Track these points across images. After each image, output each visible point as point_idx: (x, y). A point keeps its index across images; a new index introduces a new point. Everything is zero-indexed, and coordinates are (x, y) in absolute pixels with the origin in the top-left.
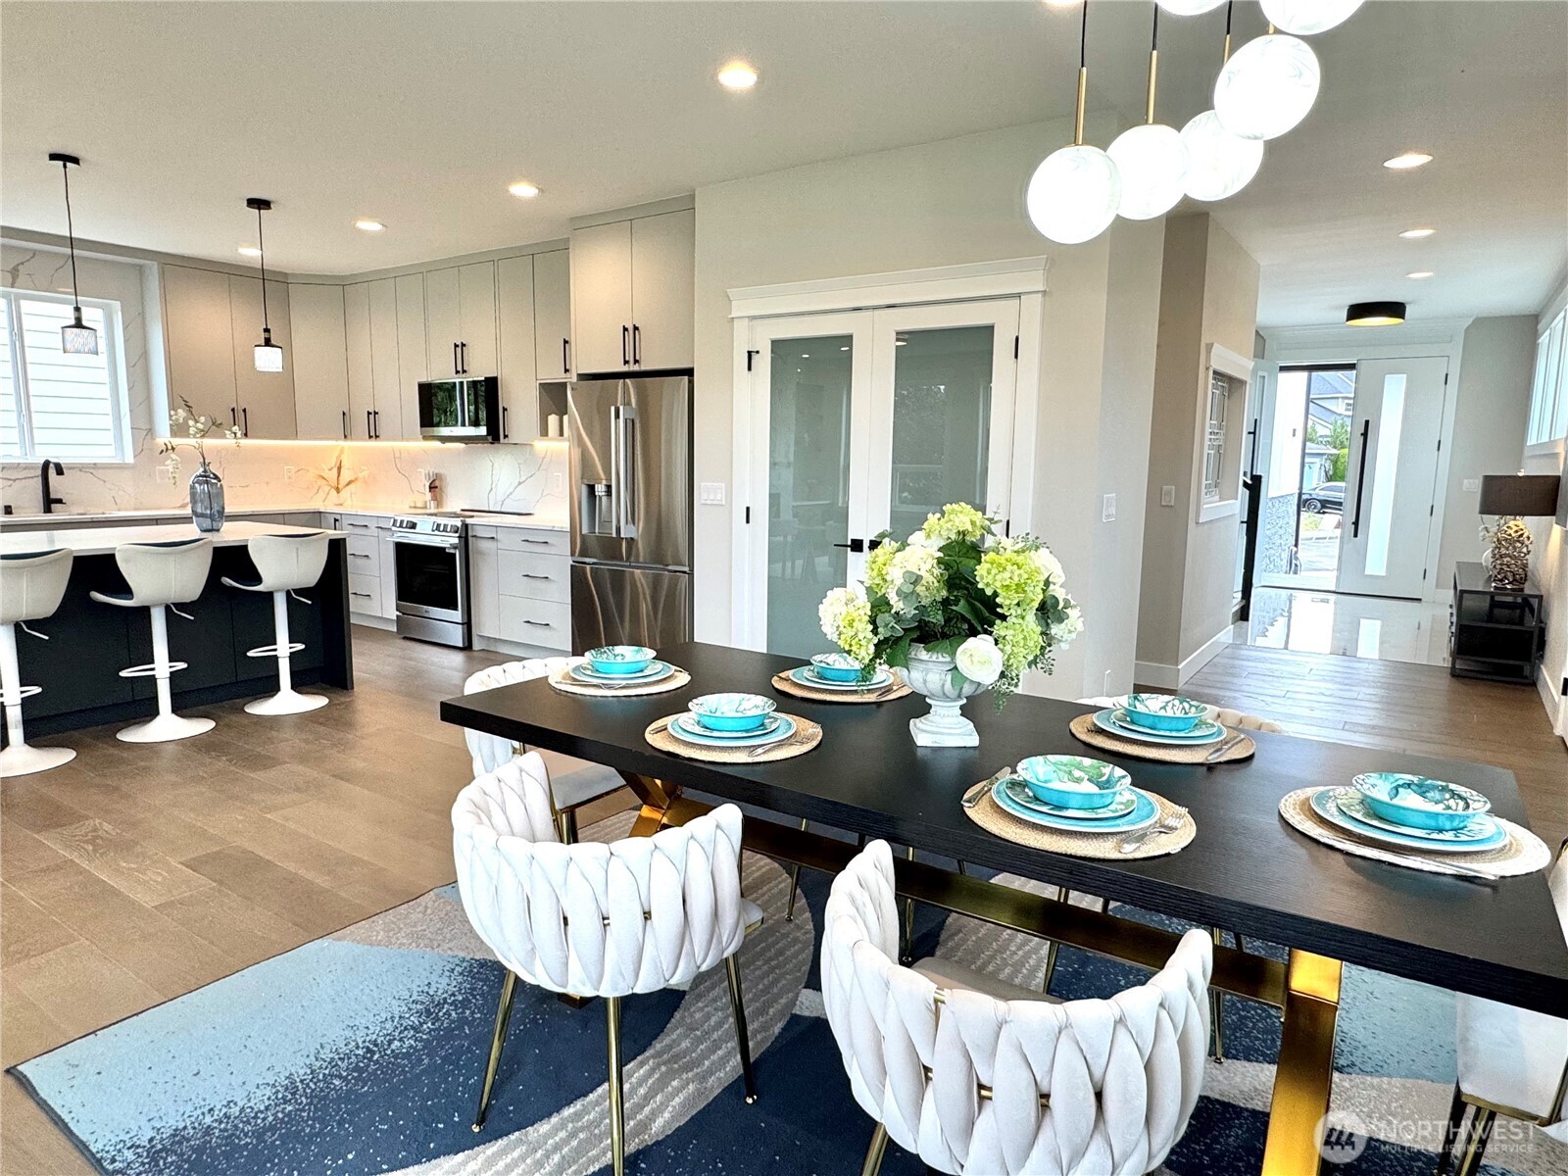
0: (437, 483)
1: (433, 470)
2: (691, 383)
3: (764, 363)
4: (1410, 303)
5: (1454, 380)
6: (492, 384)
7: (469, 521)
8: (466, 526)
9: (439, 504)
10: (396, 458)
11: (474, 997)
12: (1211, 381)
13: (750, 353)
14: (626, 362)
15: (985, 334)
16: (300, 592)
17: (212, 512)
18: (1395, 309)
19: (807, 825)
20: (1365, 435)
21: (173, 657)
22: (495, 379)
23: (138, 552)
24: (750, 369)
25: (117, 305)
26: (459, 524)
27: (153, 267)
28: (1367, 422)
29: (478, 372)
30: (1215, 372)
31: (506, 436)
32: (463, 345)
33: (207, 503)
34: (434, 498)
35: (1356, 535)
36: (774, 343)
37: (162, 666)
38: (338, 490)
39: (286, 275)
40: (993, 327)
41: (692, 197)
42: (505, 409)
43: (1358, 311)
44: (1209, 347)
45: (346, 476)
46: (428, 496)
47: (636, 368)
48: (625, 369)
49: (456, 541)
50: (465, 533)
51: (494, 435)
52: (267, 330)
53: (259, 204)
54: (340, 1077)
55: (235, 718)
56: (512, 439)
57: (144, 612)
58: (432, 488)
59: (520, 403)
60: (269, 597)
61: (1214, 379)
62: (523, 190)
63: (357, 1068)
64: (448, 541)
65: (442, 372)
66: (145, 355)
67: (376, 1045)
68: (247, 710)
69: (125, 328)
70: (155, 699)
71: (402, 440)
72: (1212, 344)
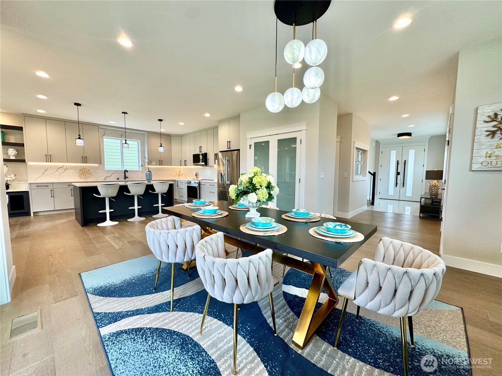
0: (197, 174)
1: (196, 172)
2: (239, 152)
3: (253, 147)
4: (413, 133)
5: (426, 150)
6: (206, 154)
7: (200, 181)
8: (200, 182)
9: (197, 178)
10: (190, 169)
11: (167, 268)
12: (355, 150)
13: (250, 145)
14: (228, 148)
15: (295, 139)
16: (164, 193)
17: (149, 179)
18: (409, 134)
19: (240, 239)
20: (405, 164)
21: (138, 206)
22: (207, 153)
23: (132, 185)
24: (250, 149)
25: (140, 141)
26: (198, 182)
27: (146, 133)
28: (405, 161)
29: (203, 152)
30: (356, 148)
31: (208, 164)
32: (201, 147)
33: (149, 177)
34: (196, 177)
35: (403, 187)
36: (255, 143)
37: (136, 207)
38: (179, 176)
39: (171, 135)
40: (296, 138)
41: (240, 115)
42: (208, 159)
43: (400, 135)
44: (354, 142)
45: (181, 173)
46: (195, 177)
47: (230, 149)
48: (228, 150)
49: (198, 185)
50: (199, 184)
51: (206, 164)
52: (161, 144)
53: (160, 120)
54: (135, 280)
55: (150, 218)
56: (209, 165)
57: (133, 196)
58: (196, 175)
59: (211, 157)
60: (158, 194)
61: (356, 149)
62: (207, 115)
63: (138, 279)
64: (196, 185)
65: (197, 152)
66: (144, 150)
67: (144, 275)
68: (153, 216)
69: (141, 145)
70: (135, 214)
71: (190, 166)
72: (355, 142)
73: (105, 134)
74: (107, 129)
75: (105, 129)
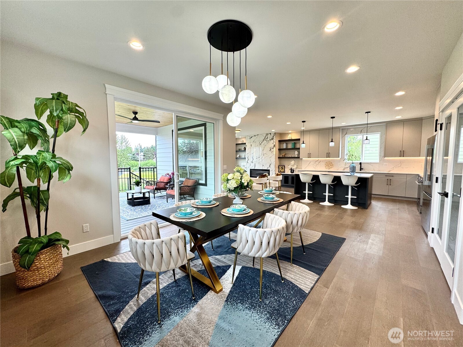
3: (443, 127)
24: (441, 129)
25: (380, 133)
27: (385, 124)
69: (381, 137)
73: (347, 133)
74: (349, 128)
75: (348, 129)
